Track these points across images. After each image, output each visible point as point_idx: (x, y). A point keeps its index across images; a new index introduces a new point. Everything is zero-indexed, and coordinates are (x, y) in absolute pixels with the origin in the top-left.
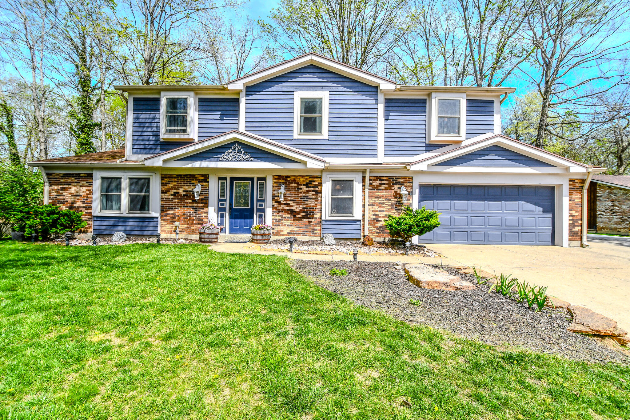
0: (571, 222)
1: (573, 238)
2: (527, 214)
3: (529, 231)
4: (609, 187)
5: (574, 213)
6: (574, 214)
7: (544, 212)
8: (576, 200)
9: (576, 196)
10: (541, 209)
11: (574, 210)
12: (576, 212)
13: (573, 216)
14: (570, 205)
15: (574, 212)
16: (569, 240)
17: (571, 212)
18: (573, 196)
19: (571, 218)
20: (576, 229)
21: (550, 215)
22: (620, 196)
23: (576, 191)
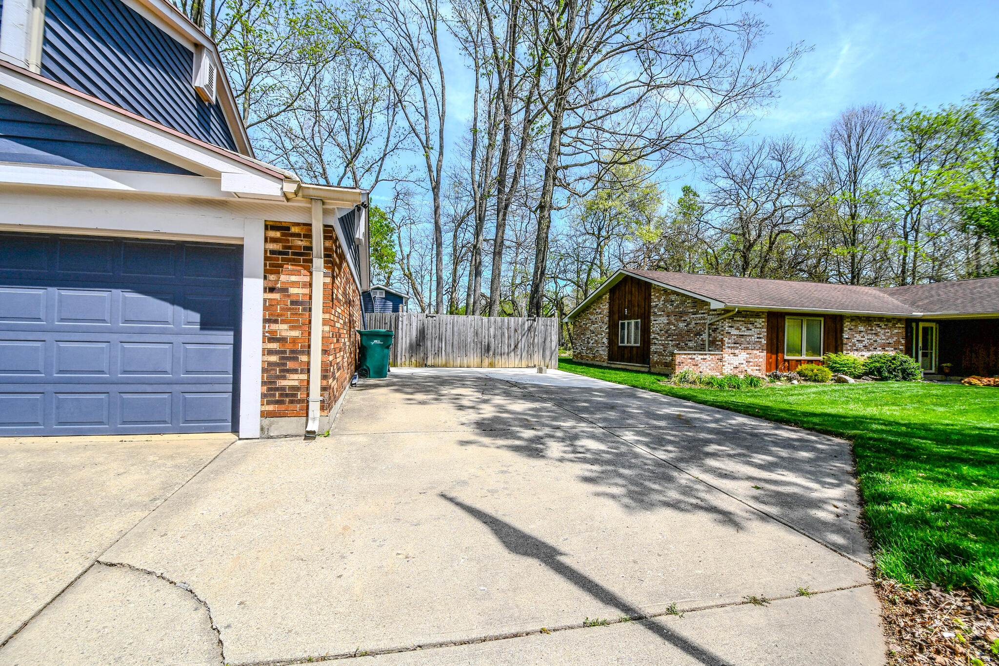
0: (274, 358)
1: (282, 407)
2: (142, 332)
3: (149, 388)
4: (665, 290)
5: (283, 329)
6: (284, 334)
7: (205, 325)
8: (293, 291)
9: (294, 278)
10: (196, 317)
11: (283, 322)
12: (292, 328)
13: (282, 340)
14: (268, 306)
15: (285, 326)
16: (264, 415)
17: (274, 327)
18: (283, 278)
19: (274, 346)
20: (292, 380)
21: (229, 337)
22: (677, 307)
23: (294, 262)
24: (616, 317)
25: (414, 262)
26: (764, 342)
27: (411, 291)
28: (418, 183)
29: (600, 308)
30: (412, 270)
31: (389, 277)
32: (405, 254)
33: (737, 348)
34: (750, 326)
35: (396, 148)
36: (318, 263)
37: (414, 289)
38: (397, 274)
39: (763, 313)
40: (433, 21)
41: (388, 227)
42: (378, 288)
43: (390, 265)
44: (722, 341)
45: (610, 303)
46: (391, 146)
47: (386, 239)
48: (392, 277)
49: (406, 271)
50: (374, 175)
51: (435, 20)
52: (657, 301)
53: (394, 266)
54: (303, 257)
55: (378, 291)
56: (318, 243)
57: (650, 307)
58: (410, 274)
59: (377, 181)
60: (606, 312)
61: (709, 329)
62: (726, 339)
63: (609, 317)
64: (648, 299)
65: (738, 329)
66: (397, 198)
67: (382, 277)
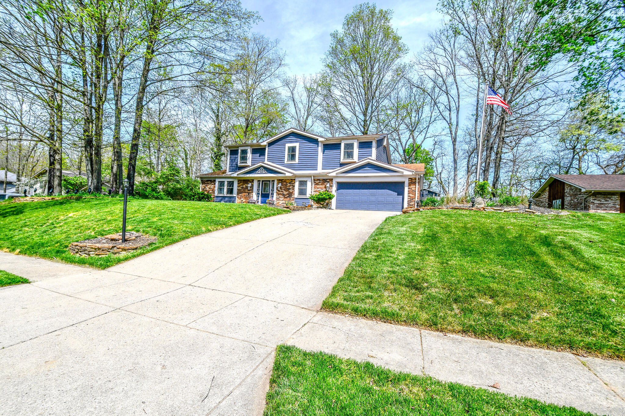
0: (409, 200)
4: (570, 185)
5: (411, 195)
7: (398, 195)
8: (413, 189)
9: (413, 187)
10: (396, 193)
13: (411, 197)
14: (409, 191)
18: (411, 187)
19: (409, 198)
20: (412, 203)
21: (401, 197)
22: (574, 192)
23: (413, 184)
24: (552, 198)
25: (444, 175)
26: (618, 206)
27: (442, 190)
28: (447, 135)
29: (545, 195)
30: (443, 180)
31: (430, 184)
32: (439, 172)
33: (599, 209)
34: (608, 199)
35: (435, 120)
36: (417, 184)
37: (444, 189)
38: (435, 182)
39: (617, 193)
40: (453, 66)
41: (430, 159)
42: (424, 190)
43: (431, 178)
44: (589, 206)
45: (549, 192)
46: (432, 120)
47: (429, 165)
48: (432, 184)
49: (439, 180)
50: (424, 135)
51: (454, 66)
52: (567, 190)
53: (433, 178)
54: (415, 183)
55: (424, 191)
56: (417, 181)
57: (564, 193)
58: (442, 182)
59: (424, 139)
60: (547, 196)
61: (585, 201)
62: (591, 206)
63: (549, 199)
64: (564, 189)
65: (599, 200)
66: (435, 144)
67: (426, 184)
